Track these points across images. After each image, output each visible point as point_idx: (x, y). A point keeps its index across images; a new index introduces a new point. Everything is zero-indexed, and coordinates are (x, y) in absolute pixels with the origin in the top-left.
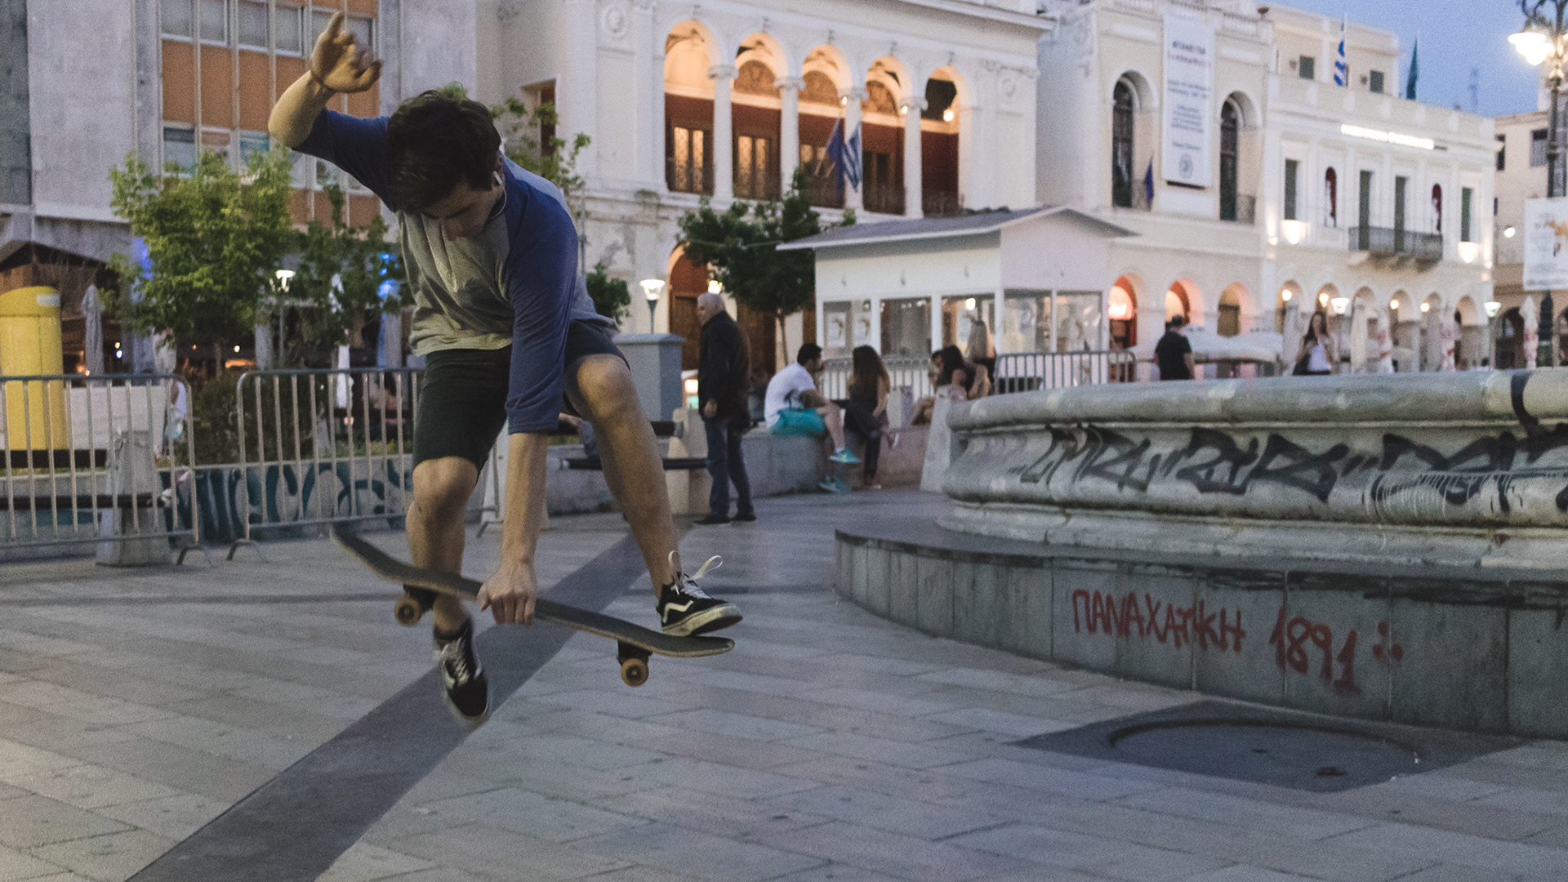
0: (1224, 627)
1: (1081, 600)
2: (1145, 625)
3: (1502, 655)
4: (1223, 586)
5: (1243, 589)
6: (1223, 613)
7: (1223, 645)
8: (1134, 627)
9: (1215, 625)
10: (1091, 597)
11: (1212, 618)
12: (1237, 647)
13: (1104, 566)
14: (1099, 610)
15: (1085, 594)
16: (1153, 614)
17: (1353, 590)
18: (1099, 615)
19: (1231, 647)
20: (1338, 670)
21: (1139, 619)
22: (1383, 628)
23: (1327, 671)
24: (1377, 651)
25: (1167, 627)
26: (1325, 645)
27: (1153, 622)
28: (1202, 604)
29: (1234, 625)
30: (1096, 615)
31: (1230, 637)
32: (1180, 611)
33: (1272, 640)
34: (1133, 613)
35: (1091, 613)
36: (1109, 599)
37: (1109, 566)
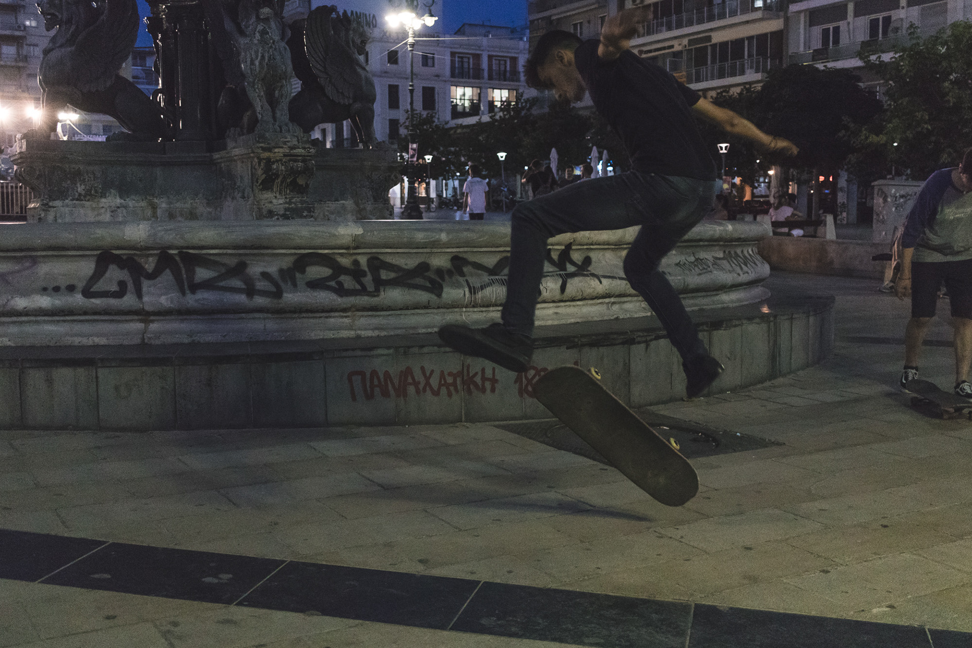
0: (484, 379)
1: (357, 379)
2: (421, 387)
6: (483, 370)
7: (483, 390)
8: (411, 390)
9: (478, 379)
10: (368, 376)
11: (476, 374)
12: (493, 390)
13: (380, 351)
14: (376, 382)
15: (362, 374)
16: (427, 379)
17: (560, 346)
18: (377, 387)
19: (488, 391)
21: (416, 384)
22: (576, 364)
25: (440, 385)
27: (428, 384)
28: (468, 366)
29: (491, 376)
30: (372, 386)
31: (488, 385)
32: (450, 374)
33: (516, 382)
34: (410, 380)
35: (368, 384)
36: (387, 375)
37: (385, 352)
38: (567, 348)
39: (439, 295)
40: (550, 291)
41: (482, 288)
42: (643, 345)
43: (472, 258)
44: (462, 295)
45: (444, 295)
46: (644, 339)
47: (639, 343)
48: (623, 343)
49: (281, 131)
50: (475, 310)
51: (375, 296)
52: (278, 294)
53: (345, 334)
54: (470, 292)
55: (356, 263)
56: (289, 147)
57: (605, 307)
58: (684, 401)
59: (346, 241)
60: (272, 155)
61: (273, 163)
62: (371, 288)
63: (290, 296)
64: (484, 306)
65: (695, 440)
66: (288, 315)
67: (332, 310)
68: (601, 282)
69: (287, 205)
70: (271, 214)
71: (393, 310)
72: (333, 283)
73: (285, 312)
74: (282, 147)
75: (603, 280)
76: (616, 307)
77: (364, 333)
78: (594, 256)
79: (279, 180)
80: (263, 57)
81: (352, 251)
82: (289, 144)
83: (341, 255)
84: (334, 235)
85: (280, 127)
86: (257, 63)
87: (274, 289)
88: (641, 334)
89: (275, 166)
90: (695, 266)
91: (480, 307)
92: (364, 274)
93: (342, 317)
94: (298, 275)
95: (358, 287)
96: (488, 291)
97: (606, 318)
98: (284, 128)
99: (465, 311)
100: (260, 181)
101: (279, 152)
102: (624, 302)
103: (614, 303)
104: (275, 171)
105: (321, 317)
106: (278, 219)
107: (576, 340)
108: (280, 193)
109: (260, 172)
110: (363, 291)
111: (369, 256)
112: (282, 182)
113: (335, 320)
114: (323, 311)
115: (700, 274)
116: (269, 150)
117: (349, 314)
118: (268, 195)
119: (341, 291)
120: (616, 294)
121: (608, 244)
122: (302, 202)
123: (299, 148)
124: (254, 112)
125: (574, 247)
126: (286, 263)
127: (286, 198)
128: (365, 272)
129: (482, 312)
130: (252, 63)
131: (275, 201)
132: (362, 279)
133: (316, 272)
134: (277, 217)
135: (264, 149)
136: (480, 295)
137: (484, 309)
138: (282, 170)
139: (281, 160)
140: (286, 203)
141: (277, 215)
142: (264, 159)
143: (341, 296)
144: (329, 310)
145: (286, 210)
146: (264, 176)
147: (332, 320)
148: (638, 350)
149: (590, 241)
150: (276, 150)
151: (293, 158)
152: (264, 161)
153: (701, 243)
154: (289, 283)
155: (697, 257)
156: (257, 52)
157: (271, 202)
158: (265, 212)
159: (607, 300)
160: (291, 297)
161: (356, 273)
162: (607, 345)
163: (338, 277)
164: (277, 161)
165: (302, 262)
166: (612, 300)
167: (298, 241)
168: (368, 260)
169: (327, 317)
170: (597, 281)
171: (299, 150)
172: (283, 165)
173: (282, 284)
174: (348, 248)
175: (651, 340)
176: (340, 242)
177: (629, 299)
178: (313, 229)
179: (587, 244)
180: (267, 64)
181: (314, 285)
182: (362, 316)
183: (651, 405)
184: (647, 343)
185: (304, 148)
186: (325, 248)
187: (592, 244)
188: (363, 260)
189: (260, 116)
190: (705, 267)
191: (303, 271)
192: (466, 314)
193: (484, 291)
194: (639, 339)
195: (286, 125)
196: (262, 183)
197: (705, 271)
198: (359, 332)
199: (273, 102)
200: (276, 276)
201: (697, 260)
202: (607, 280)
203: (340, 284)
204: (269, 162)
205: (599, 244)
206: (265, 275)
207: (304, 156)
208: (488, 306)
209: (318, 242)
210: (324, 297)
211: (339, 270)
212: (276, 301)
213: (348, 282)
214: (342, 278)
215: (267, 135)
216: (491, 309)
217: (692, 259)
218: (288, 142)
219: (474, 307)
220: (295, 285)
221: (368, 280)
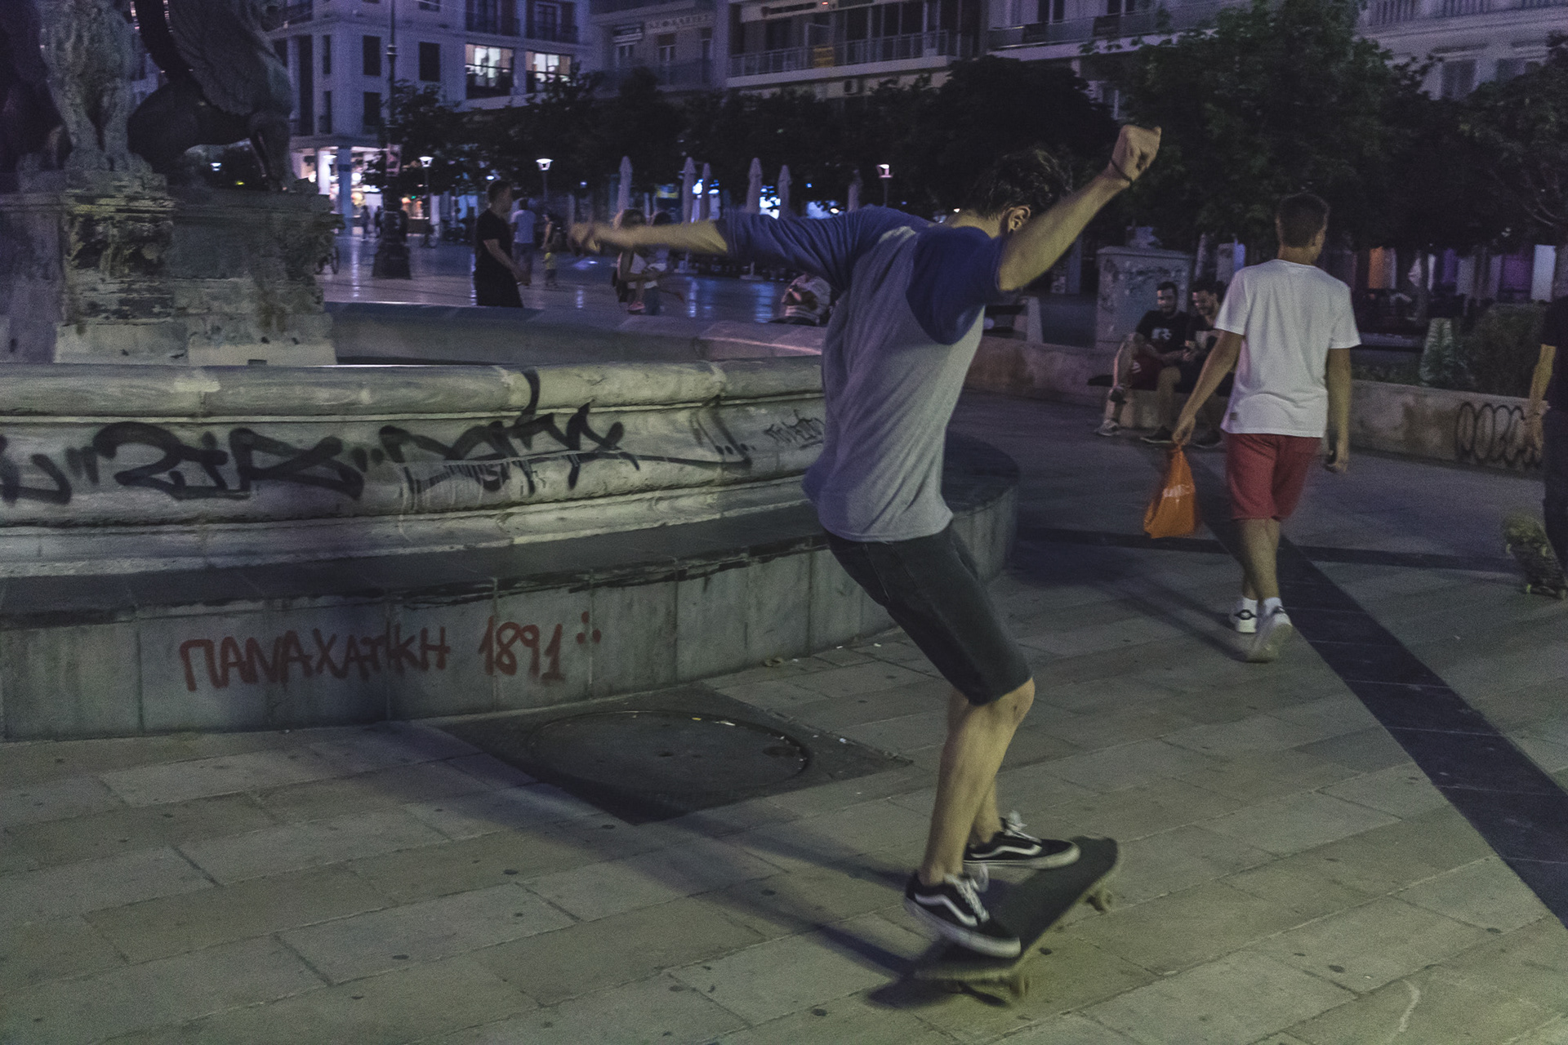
0: (425, 647)
1: (197, 653)
2: (314, 664)
3: (673, 622)
4: (421, 605)
5: (448, 604)
6: (424, 632)
7: (425, 666)
8: (296, 669)
9: (415, 648)
10: (217, 649)
11: (412, 639)
12: (441, 665)
13: (240, 606)
14: (232, 658)
15: (207, 645)
16: (325, 650)
17: (559, 588)
18: (234, 664)
19: (433, 667)
20: (545, 663)
21: (305, 659)
22: (585, 618)
23: (535, 667)
24: (581, 638)
25: (348, 660)
26: (533, 644)
27: (325, 658)
28: (398, 628)
29: (438, 643)
30: (226, 666)
31: (432, 656)
32: (366, 641)
33: (481, 650)
34: (293, 653)
35: (218, 662)
36: (252, 644)
37: (250, 606)
38: (571, 591)
39: (356, 495)
40: (552, 484)
41: (433, 482)
42: (700, 581)
43: (416, 430)
44: (396, 496)
45: (365, 495)
46: (701, 571)
47: (693, 577)
48: (666, 579)
49: (112, 169)
50: (422, 517)
51: (242, 498)
52: (62, 494)
53: (185, 563)
54: (412, 489)
55: (209, 439)
56: (126, 197)
57: (645, 505)
58: (766, 666)
59: (187, 404)
60: (94, 208)
61: (98, 222)
62: (233, 485)
63: (85, 497)
64: (435, 512)
65: (772, 752)
66: (83, 530)
67: (163, 522)
68: (637, 467)
69: (124, 295)
70: (94, 309)
71: (273, 520)
72: (164, 476)
73: (76, 525)
74: (112, 197)
75: (640, 463)
76: (663, 506)
77: (218, 561)
78: (628, 422)
79: (109, 251)
80: (79, 37)
81: (200, 420)
82: (127, 191)
83: (182, 425)
84: (166, 394)
85: (111, 161)
86: (68, 46)
87: (54, 487)
88: (696, 562)
89: (100, 229)
90: (798, 432)
91: (430, 512)
92: (222, 458)
93: (183, 533)
94: (101, 461)
95: (211, 483)
96: (442, 487)
97: (645, 526)
98: (119, 163)
99: (404, 521)
100: (74, 253)
101: (107, 207)
102: (678, 497)
103: (660, 499)
104: (100, 237)
105: (143, 533)
106: (107, 318)
107: (586, 577)
108: (112, 274)
109: (73, 237)
110: (220, 489)
111: (230, 428)
112: (115, 256)
113: (169, 538)
114: (146, 523)
115: (804, 447)
116: (90, 200)
117: (196, 527)
118: (89, 276)
119: (178, 489)
120: (664, 485)
121: (652, 404)
122: (150, 290)
123: (144, 199)
124: (65, 135)
125: (593, 410)
126: (81, 439)
127: (122, 282)
128: (225, 454)
129: (433, 520)
130: (60, 46)
131: (101, 287)
132: (218, 467)
133: (133, 455)
134: (104, 315)
135: (81, 199)
136: (428, 494)
137: (436, 516)
138: (114, 236)
139: (111, 218)
140: (121, 291)
141: (105, 311)
142: (81, 216)
143: (180, 499)
144: (161, 521)
145: (122, 302)
146: (80, 246)
147: (164, 538)
148: (691, 589)
149: (620, 400)
150: (103, 201)
151: (135, 215)
152: (81, 219)
153: (808, 396)
154: (84, 476)
155: (801, 417)
156: (68, 27)
157: (95, 290)
158: (83, 307)
159: (648, 495)
160: (85, 502)
161: (209, 457)
162: (640, 584)
163: (175, 464)
164: (105, 219)
165: (108, 439)
166: (657, 494)
167: (100, 404)
168: (232, 435)
169: (154, 533)
170: (631, 466)
171: (143, 201)
172: (114, 226)
173: (71, 478)
174: (192, 415)
175: (713, 572)
176: (175, 405)
177: (686, 491)
179: (615, 405)
180: (87, 50)
181: (128, 479)
182: (219, 530)
184: (706, 576)
185: (154, 199)
186: (149, 416)
187: (623, 405)
188: (222, 435)
189: (74, 140)
190: (813, 433)
191: (110, 453)
192: (405, 524)
193: (437, 486)
194: (693, 572)
195: (122, 156)
196: (76, 257)
197: (812, 441)
198: (213, 560)
199: (98, 117)
200: (60, 461)
201: (801, 421)
202: (648, 462)
203: (177, 477)
204: (89, 222)
205: (636, 404)
206: (41, 461)
207: (154, 212)
208: (443, 511)
209: (136, 404)
210: (148, 500)
211: (176, 451)
212: (58, 507)
213: (192, 473)
214: (183, 466)
215: (86, 174)
216: (449, 515)
217: (793, 421)
218: (125, 187)
219: (418, 512)
220: (94, 478)
221: (229, 471)
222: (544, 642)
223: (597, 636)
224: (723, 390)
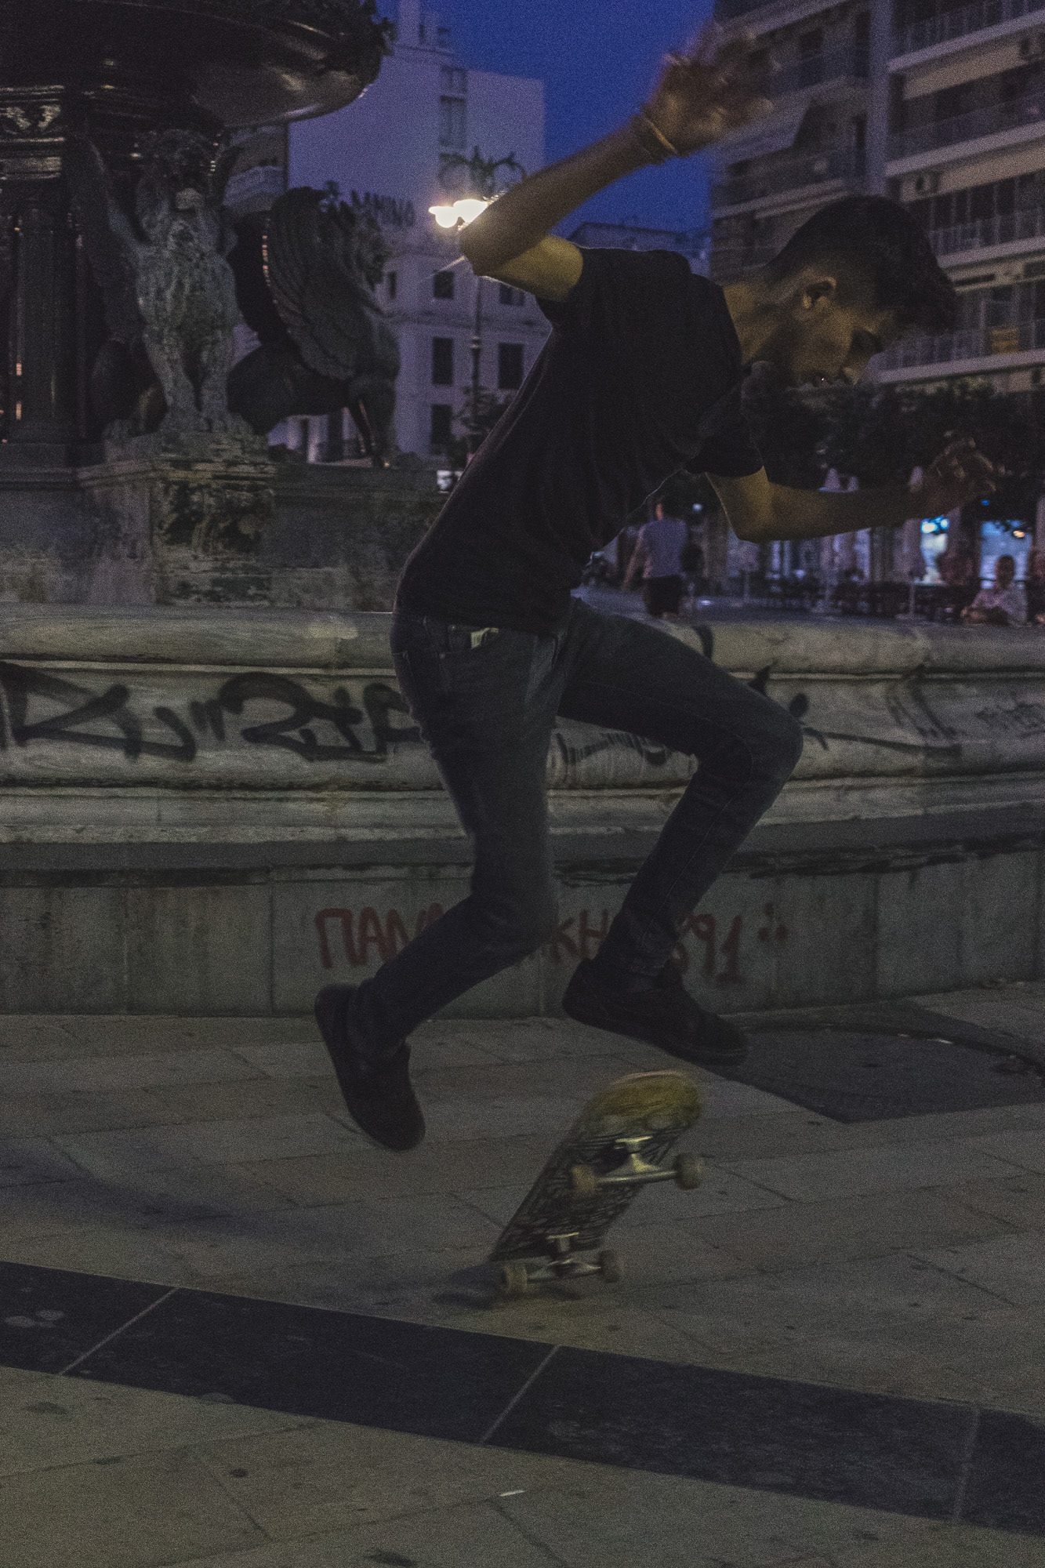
0: (585, 932)
1: (334, 924)
3: (872, 923)
4: (583, 883)
5: (612, 883)
6: (584, 915)
9: (573, 933)
10: (356, 918)
11: (569, 923)
13: (382, 872)
14: (371, 932)
15: (345, 914)
17: (739, 872)
18: (374, 939)
20: (721, 961)
22: (769, 909)
23: (709, 965)
24: (763, 934)
26: (707, 937)
29: (599, 928)
30: (365, 939)
35: (356, 937)
36: (394, 920)
37: (390, 872)
38: (754, 876)
41: (589, 751)
42: (904, 877)
46: (906, 863)
47: (897, 870)
48: (865, 870)
49: (210, 430)
50: (575, 793)
51: (375, 761)
52: (186, 751)
53: (315, 833)
54: (565, 758)
55: (342, 695)
56: (224, 461)
57: (832, 795)
58: (983, 987)
59: (325, 651)
60: (190, 475)
61: (193, 491)
62: (369, 745)
63: (210, 755)
64: (590, 787)
65: (1002, 1070)
66: (205, 793)
67: (291, 787)
68: (825, 746)
69: (217, 575)
70: (185, 589)
71: (410, 790)
72: (294, 734)
73: (200, 787)
74: (210, 461)
75: (830, 742)
76: (854, 797)
77: (351, 834)
78: (814, 693)
79: (204, 525)
80: (180, 285)
81: (334, 672)
82: (226, 456)
83: (314, 678)
84: (301, 640)
85: (209, 422)
86: (168, 294)
87: (178, 742)
88: (900, 852)
89: (195, 498)
90: (1017, 718)
91: (585, 788)
92: (356, 717)
93: (311, 800)
94: (227, 716)
95: (344, 743)
96: (599, 758)
97: (833, 818)
98: (217, 424)
99: (555, 797)
100: (166, 526)
101: (204, 471)
102: (873, 787)
103: (850, 788)
104: (195, 508)
105: (268, 799)
106: (199, 600)
107: (771, 861)
108: (205, 550)
109: (166, 507)
110: (354, 750)
111: (366, 683)
112: (209, 529)
113: (298, 806)
114: (274, 787)
115: (1024, 736)
116: (186, 465)
117: (324, 794)
118: (182, 553)
119: (310, 749)
120: (856, 769)
121: (842, 672)
122: (246, 569)
123: (244, 464)
124: (160, 394)
125: (774, 676)
126: (206, 691)
127: (216, 560)
128: (359, 713)
129: (586, 798)
130: (160, 292)
131: (193, 565)
132: (353, 727)
133: (262, 710)
134: (196, 596)
135: (176, 464)
136: (583, 765)
137: (591, 793)
138: (210, 506)
139: (208, 486)
140: (215, 569)
141: (197, 592)
142: (175, 483)
143: (311, 760)
144: (288, 786)
145: (216, 582)
146: (175, 516)
147: (291, 806)
148: (895, 885)
149: (806, 665)
150: (200, 466)
151: (230, 481)
152: (176, 487)
153: (1029, 675)
154: (210, 731)
155: (1020, 700)
156: (169, 275)
157: (186, 568)
158: (172, 586)
159: (837, 782)
160: (213, 760)
161: (343, 715)
162: (834, 873)
163: (308, 721)
164: (200, 488)
165: (234, 693)
166: (848, 782)
167: (230, 649)
168: (367, 690)
169: (280, 800)
170: (817, 745)
171: (244, 466)
172: (211, 495)
173: (197, 735)
174: (326, 666)
175: (921, 866)
176: (314, 653)
177: (881, 780)
178: (258, 626)
179: (799, 671)
180: (188, 298)
181: (257, 736)
182: (351, 799)
183: (918, 993)
184: (913, 870)
185: (255, 464)
186: (280, 665)
187: (809, 671)
188: (356, 691)
189: (170, 400)
190: (1036, 721)
191: (237, 709)
192: (556, 801)
193: (593, 757)
194: (897, 863)
195: (221, 418)
196: (168, 531)
197: (1034, 729)
198: (343, 831)
199: (195, 373)
200: (185, 716)
201: (1021, 706)
202: (838, 742)
203: (309, 736)
204: (184, 489)
205: (824, 672)
206: (164, 715)
207: (254, 479)
208: (599, 787)
209: (267, 652)
210: (277, 761)
211: (308, 708)
212: (182, 765)
213: (325, 732)
214: (314, 724)
215: (183, 436)
216: (606, 792)
217: (1010, 705)
218: (223, 450)
219: (571, 788)
220: (221, 735)
221: (364, 728)
222: (721, 937)
223: (782, 933)
224: (927, 658)
